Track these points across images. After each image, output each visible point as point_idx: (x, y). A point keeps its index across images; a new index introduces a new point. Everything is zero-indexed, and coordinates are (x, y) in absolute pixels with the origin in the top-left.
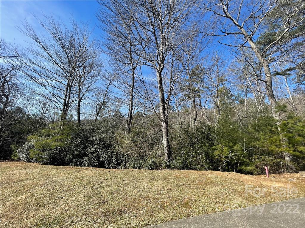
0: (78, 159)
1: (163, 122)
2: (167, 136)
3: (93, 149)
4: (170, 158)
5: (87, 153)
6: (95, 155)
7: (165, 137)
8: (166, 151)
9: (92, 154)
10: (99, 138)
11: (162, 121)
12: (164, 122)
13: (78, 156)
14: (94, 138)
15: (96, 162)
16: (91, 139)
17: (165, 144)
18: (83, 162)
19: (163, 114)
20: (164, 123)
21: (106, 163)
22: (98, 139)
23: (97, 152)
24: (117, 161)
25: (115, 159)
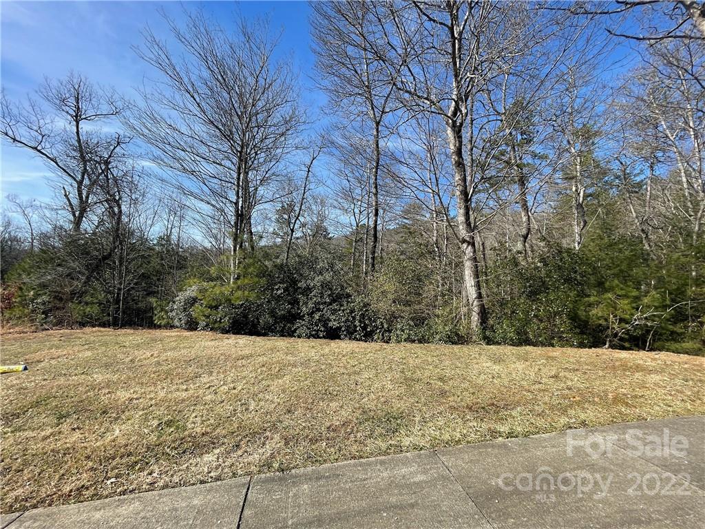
0: (285, 326)
1: (465, 245)
2: (476, 275)
3: (310, 305)
4: (485, 323)
5: (300, 313)
6: (317, 316)
7: (472, 278)
8: (476, 309)
9: (311, 314)
10: (320, 284)
11: (464, 241)
12: (469, 243)
13: (283, 318)
14: (309, 281)
15: (321, 331)
16: (302, 284)
17: (472, 293)
18: (296, 330)
19: (465, 226)
20: (470, 247)
21: (343, 332)
22: (318, 284)
23: (319, 310)
24: (364, 328)
25: (360, 326)
